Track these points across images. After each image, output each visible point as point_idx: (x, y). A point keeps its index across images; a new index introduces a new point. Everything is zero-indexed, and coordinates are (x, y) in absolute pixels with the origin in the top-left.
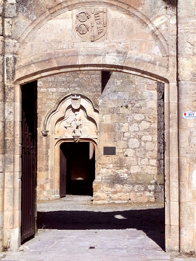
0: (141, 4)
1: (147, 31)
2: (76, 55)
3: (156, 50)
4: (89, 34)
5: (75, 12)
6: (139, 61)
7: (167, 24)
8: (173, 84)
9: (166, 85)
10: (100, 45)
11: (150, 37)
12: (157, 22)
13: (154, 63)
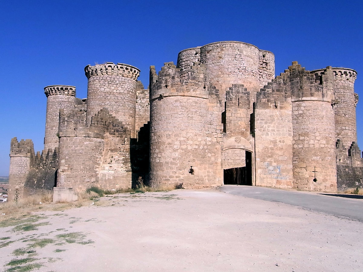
0: (248, 137)
1: (248, 142)
2: (235, 146)
3: (250, 146)
4: (237, 142)
5: (235, 137)
6: (248, 148)
7: (253, 141)
8: (254, 153)
9: (252, 153)
10: (240, 144)
11: (249, 143)
12: (251, 140)
13: (250, 148)
